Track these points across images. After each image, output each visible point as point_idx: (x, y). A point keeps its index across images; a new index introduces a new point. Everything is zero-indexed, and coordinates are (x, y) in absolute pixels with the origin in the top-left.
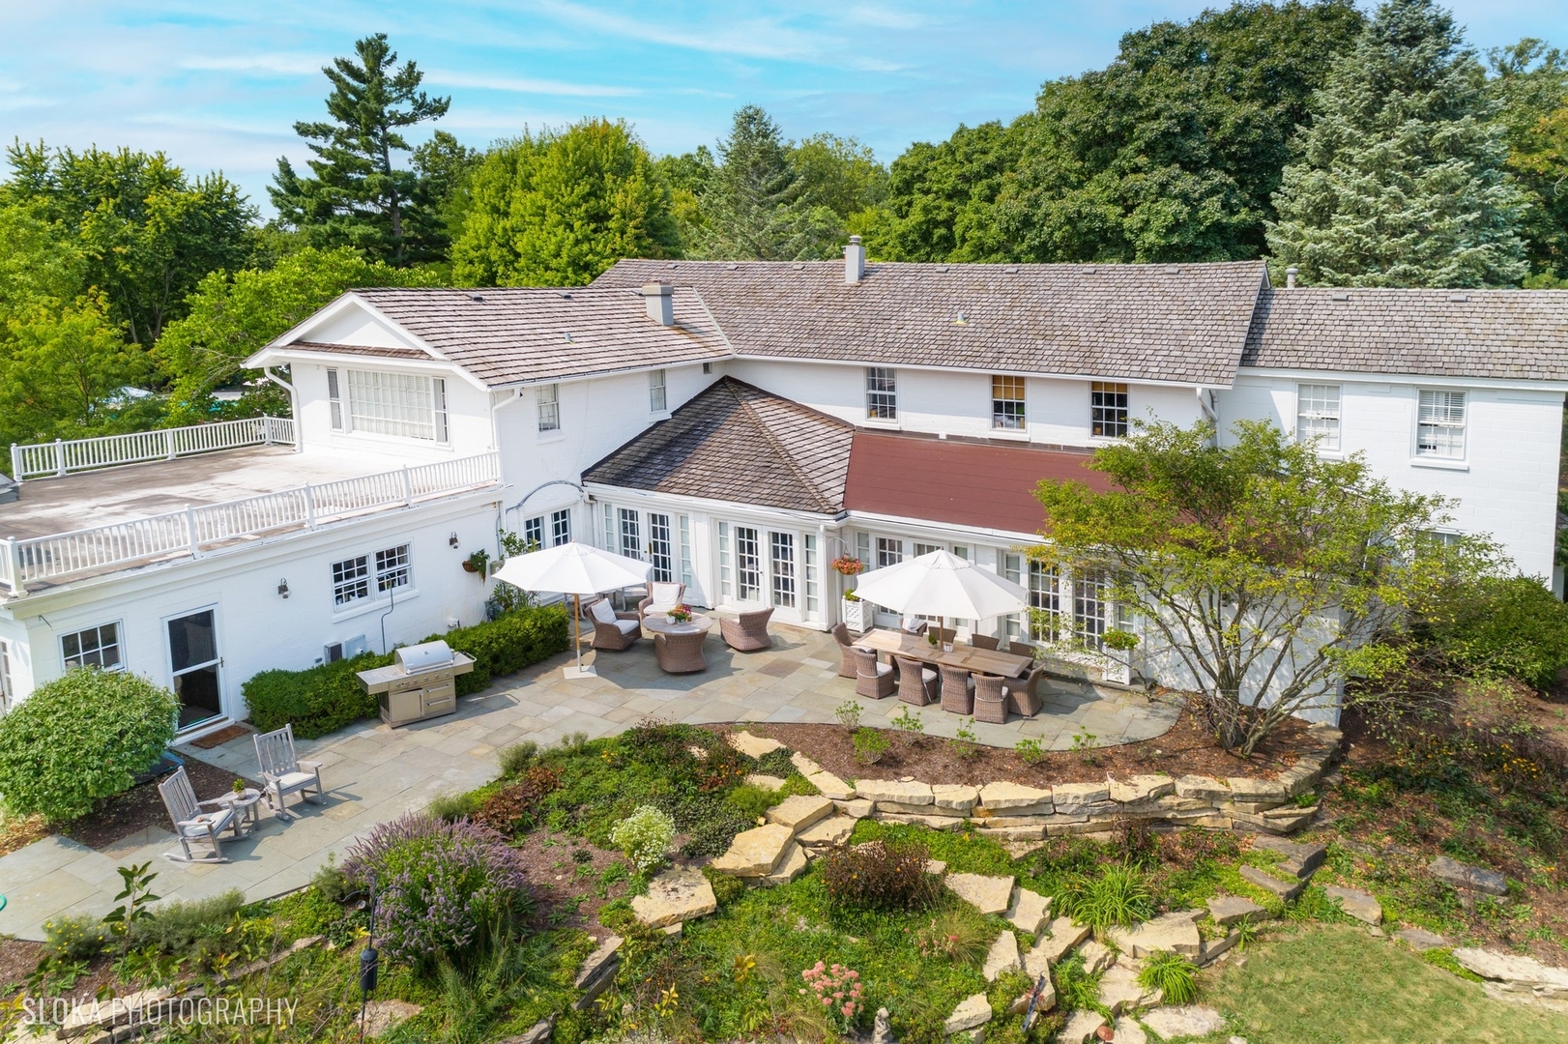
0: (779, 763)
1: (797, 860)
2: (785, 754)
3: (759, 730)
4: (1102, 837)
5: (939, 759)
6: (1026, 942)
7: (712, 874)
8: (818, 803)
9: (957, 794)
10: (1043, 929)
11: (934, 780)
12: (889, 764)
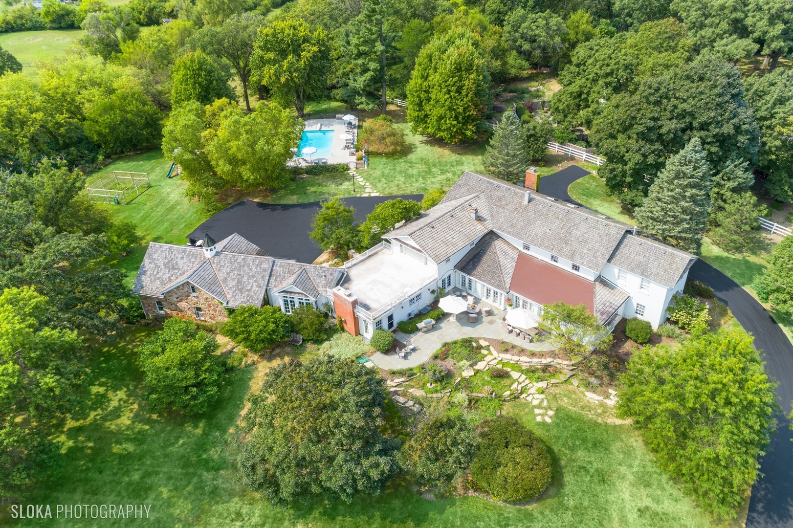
0: (487, 348)
1: (487, 368)
2: (489, 346)
3: (485, 339)
4: (539, 367)
5: (515, 350)
6: (519, 383)
7: (474, 369)
8: (493, 357)
9: (516, 358)
10: (523, 381)
11: (513, 355)
12: (506, 351)
